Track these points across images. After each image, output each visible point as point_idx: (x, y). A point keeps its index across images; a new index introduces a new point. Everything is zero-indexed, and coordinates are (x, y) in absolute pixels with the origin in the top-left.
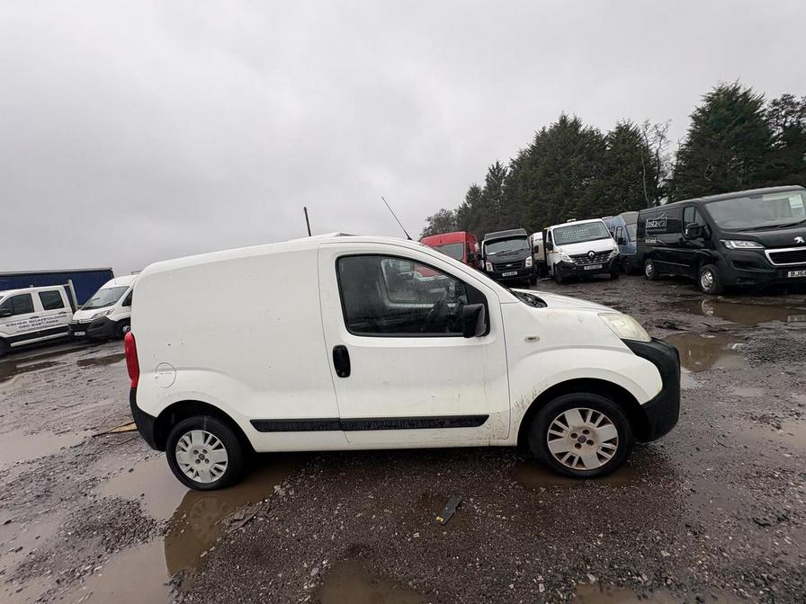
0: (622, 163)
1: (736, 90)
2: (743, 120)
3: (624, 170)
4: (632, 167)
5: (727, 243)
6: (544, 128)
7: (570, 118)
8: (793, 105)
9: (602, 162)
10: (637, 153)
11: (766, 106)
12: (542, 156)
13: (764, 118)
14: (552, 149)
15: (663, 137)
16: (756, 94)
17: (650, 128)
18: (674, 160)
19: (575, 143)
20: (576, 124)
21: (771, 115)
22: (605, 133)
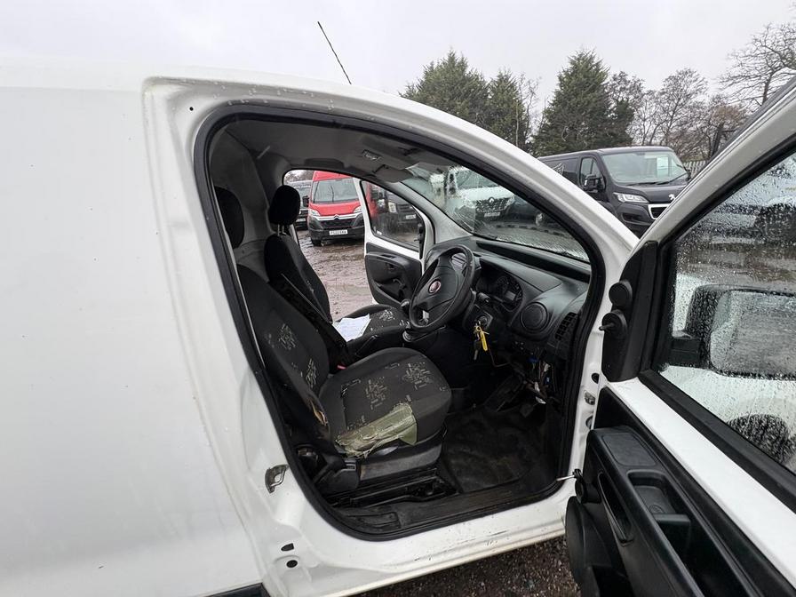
0: (500, 114)
1: (592, 58)
2: (593, 90)
3: (502, 121)
4: (508, 119)
5: (619, 195)
6: (432, 64)
7: (458, 58)
8: (626, 82)
9: (484, 110)
10: (512, 106)
11: (608, 80)
12: (431, 94)
13: (606, 91)
14: (441, 89)
15: (533, 93)
16: (604, 66)
17: (525, 82)
18: (540, 118)
19: (462, 85)
20: (463, 65)
21: (613, 88)
22: (488, 80)
